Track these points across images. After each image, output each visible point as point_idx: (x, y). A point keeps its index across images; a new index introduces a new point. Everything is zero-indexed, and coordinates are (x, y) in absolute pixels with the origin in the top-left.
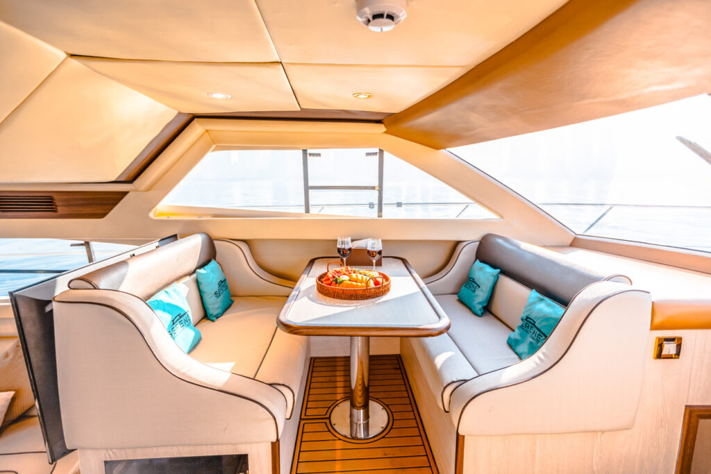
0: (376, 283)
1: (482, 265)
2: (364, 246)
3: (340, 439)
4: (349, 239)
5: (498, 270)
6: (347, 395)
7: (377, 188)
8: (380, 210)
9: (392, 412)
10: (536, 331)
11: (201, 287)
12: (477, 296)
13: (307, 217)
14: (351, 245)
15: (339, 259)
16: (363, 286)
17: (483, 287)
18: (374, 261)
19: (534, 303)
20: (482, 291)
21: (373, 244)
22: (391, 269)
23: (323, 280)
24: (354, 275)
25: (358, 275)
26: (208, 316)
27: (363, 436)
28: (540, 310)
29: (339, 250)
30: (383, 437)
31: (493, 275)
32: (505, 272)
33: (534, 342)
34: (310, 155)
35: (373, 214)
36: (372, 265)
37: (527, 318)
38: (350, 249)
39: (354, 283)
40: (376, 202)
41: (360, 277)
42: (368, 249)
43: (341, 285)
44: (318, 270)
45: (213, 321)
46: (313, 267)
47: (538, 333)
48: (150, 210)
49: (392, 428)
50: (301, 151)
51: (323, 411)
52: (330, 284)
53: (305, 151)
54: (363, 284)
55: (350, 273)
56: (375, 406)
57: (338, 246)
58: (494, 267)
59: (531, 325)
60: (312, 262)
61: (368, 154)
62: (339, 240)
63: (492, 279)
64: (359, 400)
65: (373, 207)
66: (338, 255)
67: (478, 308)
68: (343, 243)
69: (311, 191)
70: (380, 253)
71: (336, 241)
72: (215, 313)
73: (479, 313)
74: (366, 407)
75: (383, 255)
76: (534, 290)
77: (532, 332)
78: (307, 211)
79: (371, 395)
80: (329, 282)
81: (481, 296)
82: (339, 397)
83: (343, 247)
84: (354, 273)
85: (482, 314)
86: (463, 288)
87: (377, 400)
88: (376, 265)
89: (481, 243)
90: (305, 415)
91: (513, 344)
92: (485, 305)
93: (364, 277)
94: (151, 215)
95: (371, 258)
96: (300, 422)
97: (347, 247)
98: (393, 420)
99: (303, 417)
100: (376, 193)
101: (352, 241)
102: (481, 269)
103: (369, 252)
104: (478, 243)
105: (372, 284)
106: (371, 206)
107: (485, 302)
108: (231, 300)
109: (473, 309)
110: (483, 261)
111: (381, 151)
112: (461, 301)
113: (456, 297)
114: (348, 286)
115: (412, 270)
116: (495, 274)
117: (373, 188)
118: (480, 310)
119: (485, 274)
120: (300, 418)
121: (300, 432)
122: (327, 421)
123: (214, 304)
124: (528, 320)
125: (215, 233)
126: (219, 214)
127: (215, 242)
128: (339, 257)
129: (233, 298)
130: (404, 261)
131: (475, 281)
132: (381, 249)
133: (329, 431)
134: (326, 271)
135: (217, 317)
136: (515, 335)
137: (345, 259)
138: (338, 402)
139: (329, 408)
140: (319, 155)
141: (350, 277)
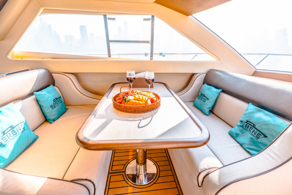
0: (152, 101)
1: (209, 87)
2: (143, 76)
3: (131, 186)
4: (134, 72)
5: (221, 90)
6: (135, 156)
7: (150, 42)
8: (152, 56)
9: (159, 166)
10: (256, 131)
11: (40, 103)
12: (207, 104)
13: (110, 59)
14: (135, 76)
15: (129, 84)
16: (143, 104)
17: (210, 100)
18: (149, 86)
19: (253, 112)
20: (210, 102)
21: (149, 75)
22: (159, 90)
23: (117, 98)
24: (137, 96)
25: (140, 95)
26: (48, 120)
27: (144, 183)
28: (260, 118)
29: (128, 79)
30: (155, 183)
31: (217, 93)
32: (224, 91)
33: (254, 138)
34: (109, 19)
35: (148, 58)
36: (149, 88)
37: (248, 121)
38: (134, 78)
39: (137, 101)
40: (149, 52)
41: (141, 97)
42: (146, 78)
43: (129, 103)
44: (116, 91)
45: (51, 123)
46: (113, 89)
47: (258, 132)
48: (8, 54)
49: (159, 177)
50: (103, 16)
51: (122, 167)
52: (121, 103)
53: (105, 16)
54: (144, 102)
55: (135, 94)
56: (149, 162)
57: (127, 77)
58: (217, 87)
59: (250, 126)
60: (113, 86)
61: (145, 20)
62: (128, 72)
63: (216, 95)
64: (141, 159)
65: (147, 56)
66: (127, 82)
67: (207, 111)
68: (130, 75)
69: (111, 44)
70: (153, 80)
71: (126, 73)
72: (52, 118)
73: (208, 113)
74: (145, 163)
75: (154, 81)
76: (250, 103)
77: (252, 131)
78: (110, 56)
79: (147, 155)
80: (120, 101)
81: (209, 105)
82: (130, 157)
83: (130, 77)
84: (137, 94)
85: (209, 114)
86: (197, 99)
87: (150, 159)
88: (150, 87)
89: (207, 75)
90: (112, 170)
91: (235, 135)
92: (211, 109)
93: (144, 97)
94: (9, 57)
95: (148, 84)
96: (108, 175)
97: (132, 77)
98: (160, 171)
99: (110, 171)
100: (149, 45)
101: (136, 73)
102: (209, 89)
103: (146, 80)
104: (205, 74)
105: (149, 102)
106: (146, 55)
107: (211, 108)
108: (66, 108)
109: (203, 111)
110: (208, 84)
111: (153, 16)
112: (195, 106)
113: (192, 103)
114: (133, 104)
115: (171, 91)
116: (219, 92)
117: (148, 42)
118: (208, 112)
119: (211, 92)
120: (109, 173)
121: (109, 182)
122: (123, 174)
123: (51, 113)
124: (248, 123)
125: (53, 68)
126: (55, 57)
127: (53, 74)
128: (128, 83)
129: (67, 107)
130: (165, 85)
131: (205, 96)
132: (154, 78)
133: (125, 180)
134: (120, 92)
135: (54, 120)
136: (236, 130)
137: (131, 84)
138: (130, 161)
139: (125, 165)
140: (114, 19)
141: (135, 97)
